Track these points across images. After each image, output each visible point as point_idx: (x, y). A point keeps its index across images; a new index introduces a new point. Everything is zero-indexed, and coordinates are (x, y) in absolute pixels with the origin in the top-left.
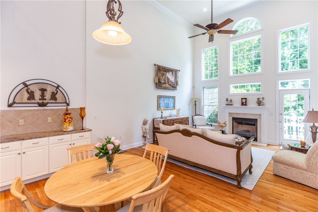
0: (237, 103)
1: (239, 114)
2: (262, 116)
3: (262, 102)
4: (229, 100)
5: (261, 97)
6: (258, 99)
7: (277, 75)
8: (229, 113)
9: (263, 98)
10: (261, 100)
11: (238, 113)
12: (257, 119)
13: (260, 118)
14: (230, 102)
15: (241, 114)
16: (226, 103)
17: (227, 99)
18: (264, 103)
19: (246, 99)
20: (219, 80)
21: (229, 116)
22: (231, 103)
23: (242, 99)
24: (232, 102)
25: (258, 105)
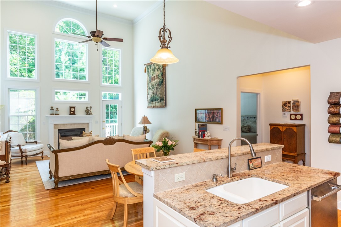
0: (64, 112)
1: (67, 124)
2: (90, 125)
3: (90, 111)
4: (55, 108)
5: (89, 106)
6: (87, 108)
7: (101, 87)
8: (54, 124)
9: (91, 107)
10: (89, 109)
11: (65, 124)
12: (85, 129)
13: (88, 127)
14: (56, 111)
15: (69, 124)
16: (51, 112)
17: (52, 107)
18: (92, 112)
19: (74, 107)
20: (39, 82)
21: (55, 128)
22: (57, 113)
23: (71, 107)
24: (59, 111)
25: (86, 114)
